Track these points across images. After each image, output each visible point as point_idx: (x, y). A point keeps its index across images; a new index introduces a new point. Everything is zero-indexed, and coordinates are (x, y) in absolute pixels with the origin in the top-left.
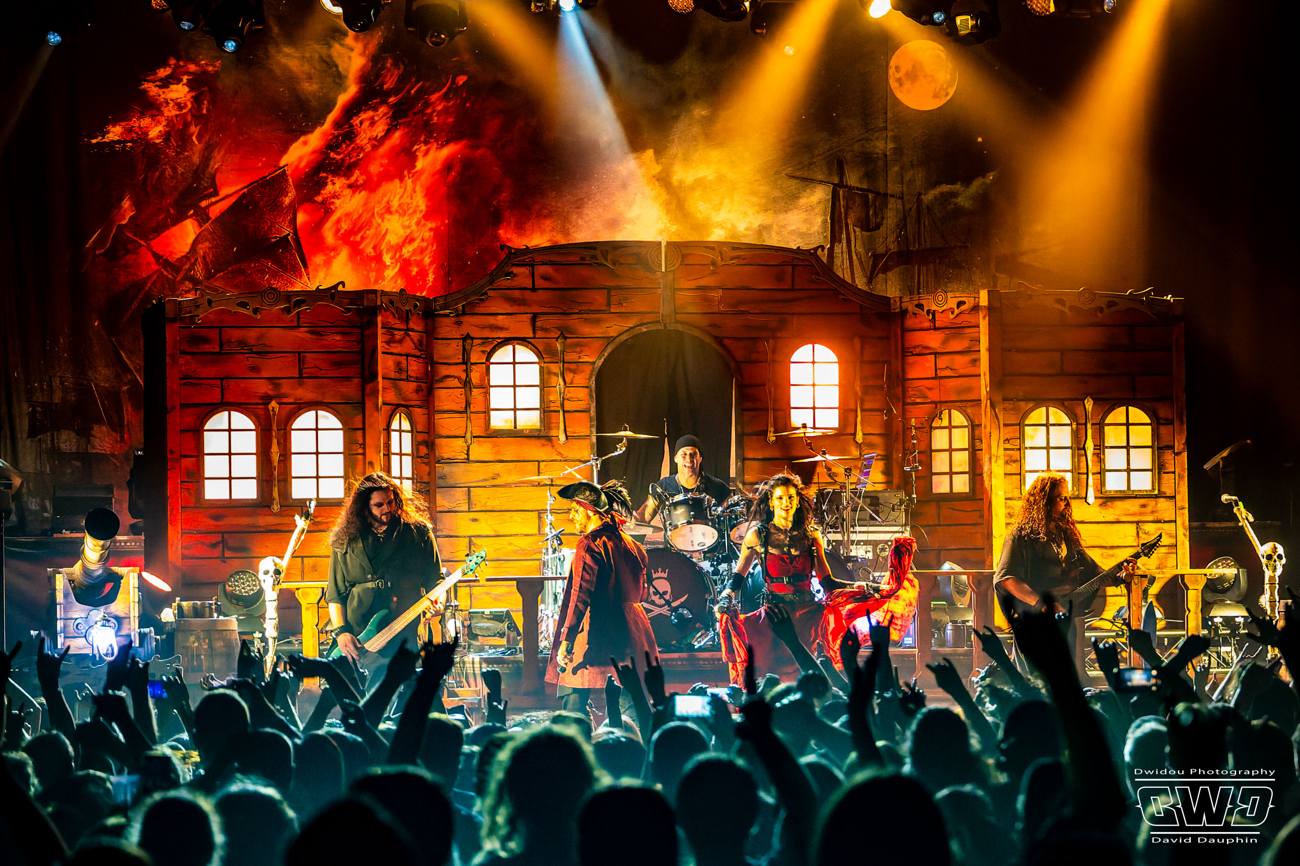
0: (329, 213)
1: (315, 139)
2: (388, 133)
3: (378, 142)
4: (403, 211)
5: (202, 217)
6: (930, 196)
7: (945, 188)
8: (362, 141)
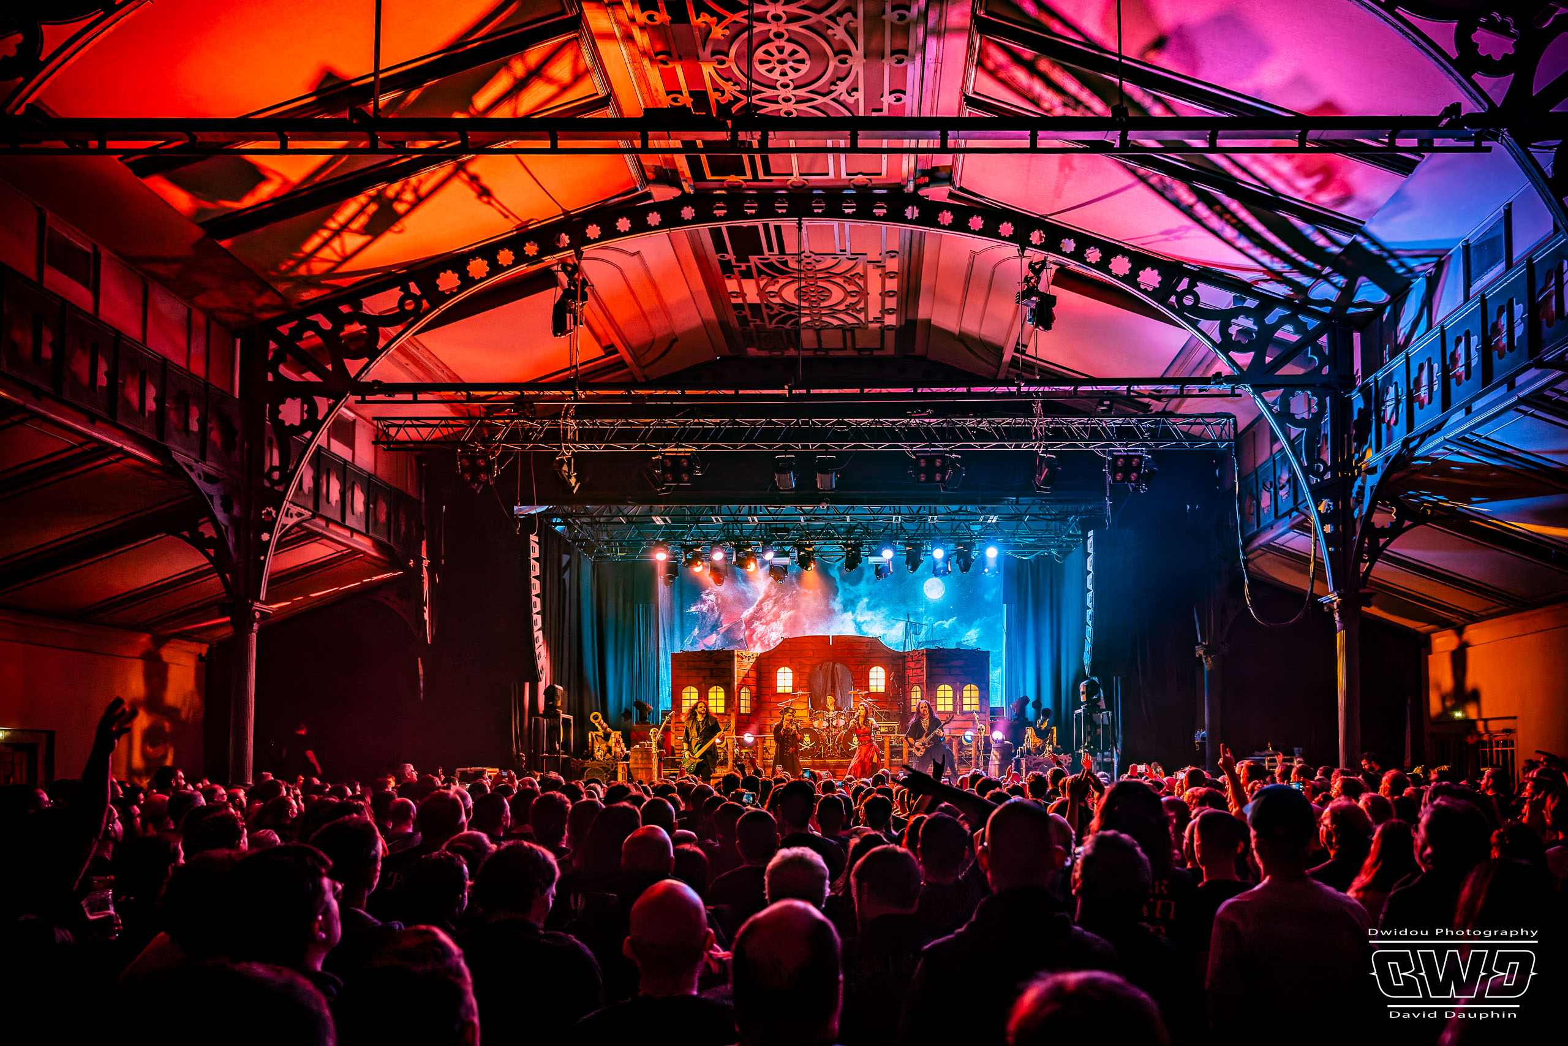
0: (754, 632)
1: (751, 610)
2: (773, 608)
3: (769, 611)
4: (776, 631)
5: (718, 633)
6: (935, 625)
7: (940, 622)
8: (765, 610)
